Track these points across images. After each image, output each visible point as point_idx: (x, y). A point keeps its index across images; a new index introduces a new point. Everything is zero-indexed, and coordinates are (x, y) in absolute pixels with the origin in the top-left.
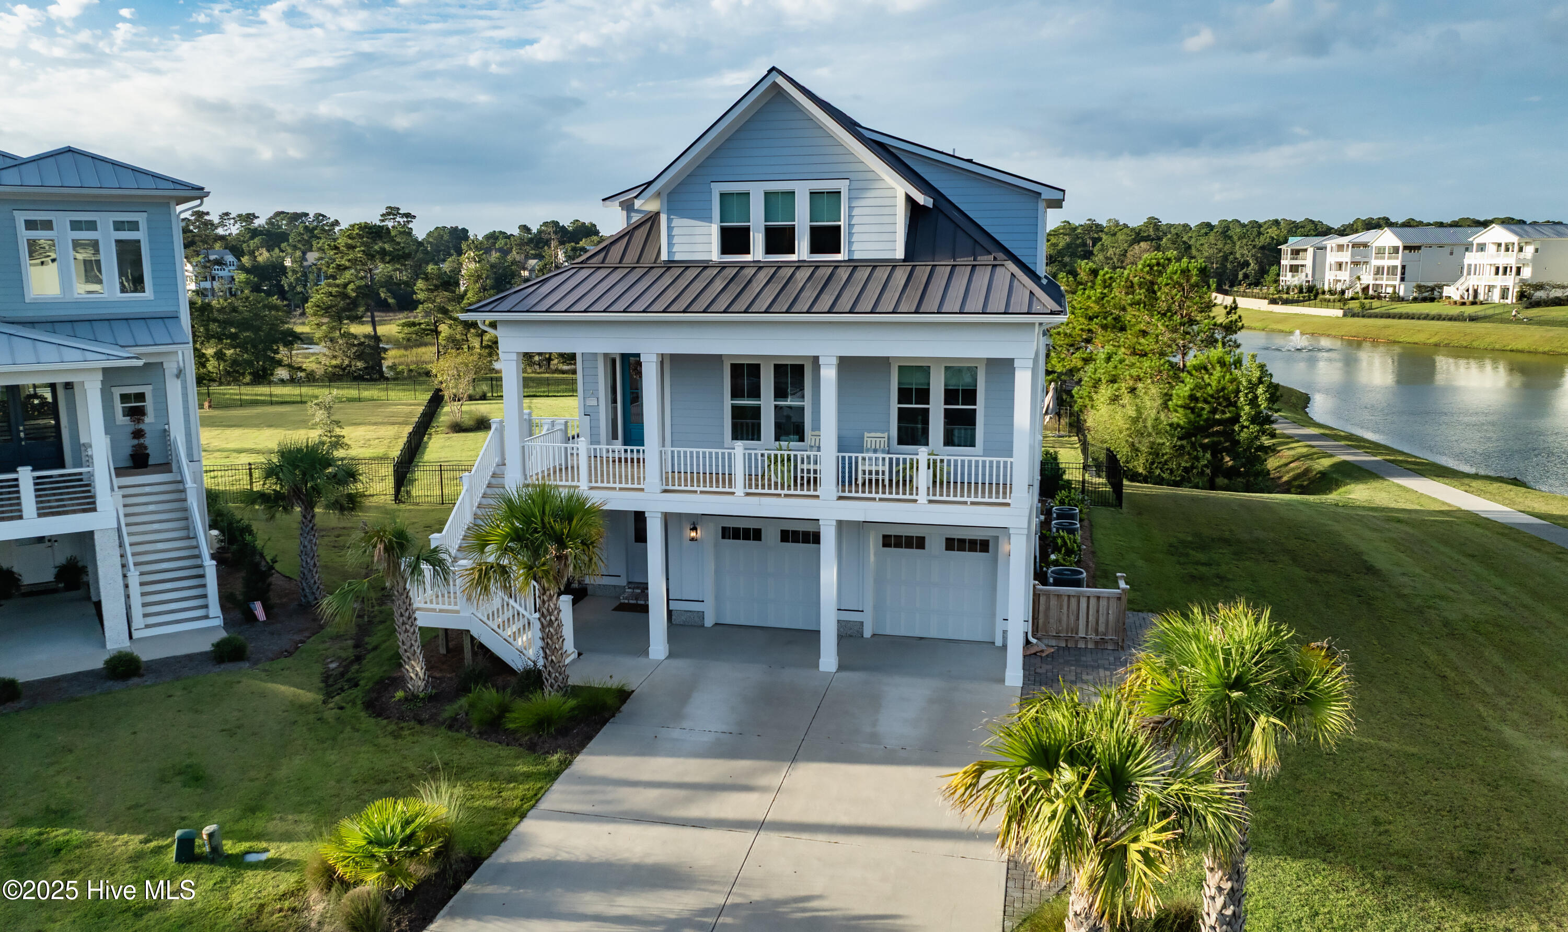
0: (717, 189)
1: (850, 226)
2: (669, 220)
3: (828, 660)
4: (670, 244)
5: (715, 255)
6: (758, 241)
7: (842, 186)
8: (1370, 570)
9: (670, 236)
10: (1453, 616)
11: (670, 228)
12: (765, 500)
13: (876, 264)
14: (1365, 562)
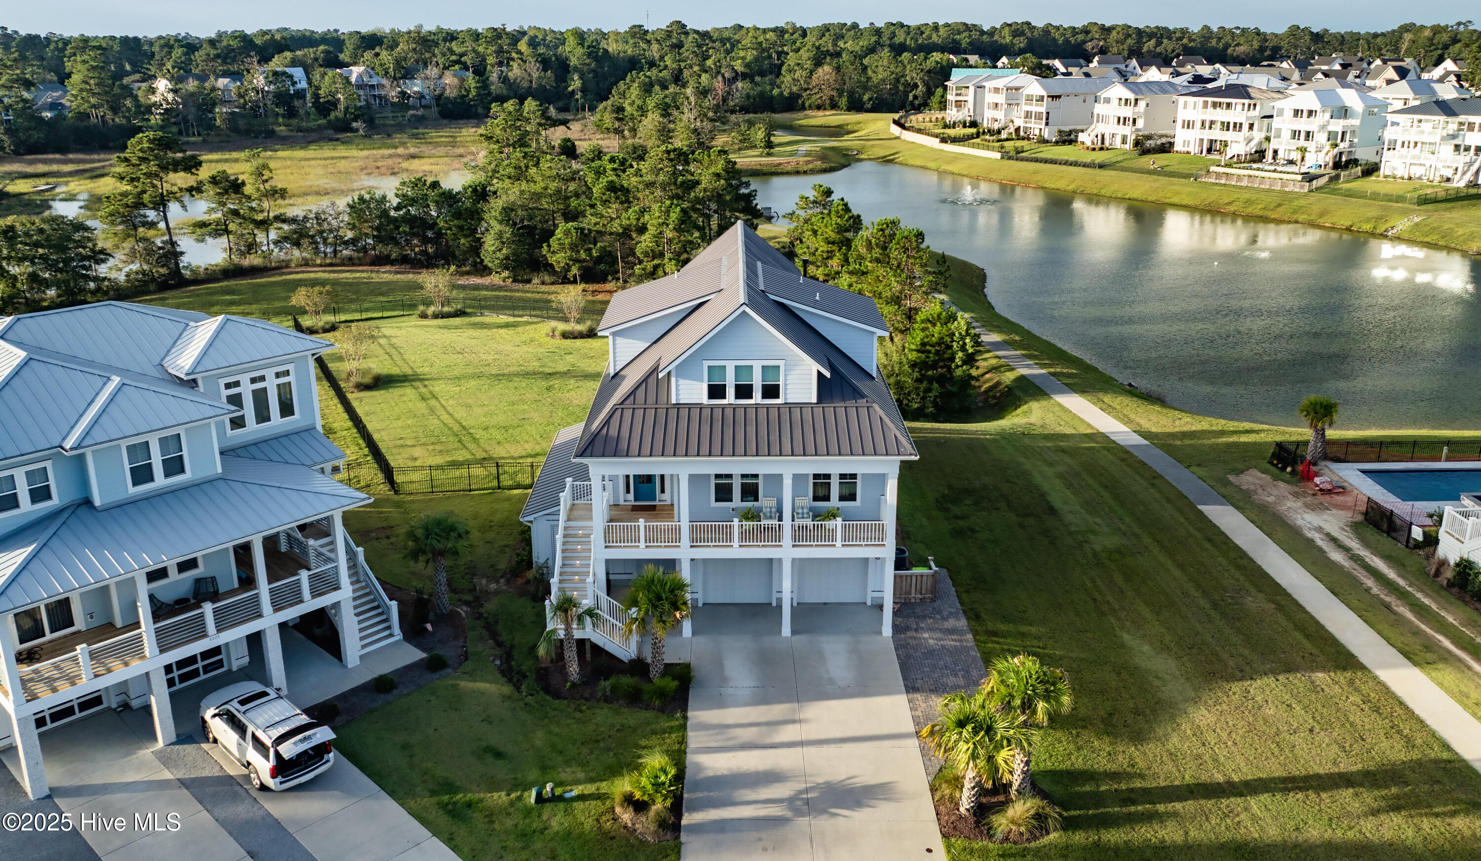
0: (706, 364)
1: (786, 385)
2: (677, 381)
3: (786, 630)
4: (677, 395)
5: (704, 399)
6: (731, 392)
7: (781, 363)
8: (1052, 511)
9: (677, 390)
10: (1098, 548)
11: (677, 386)
12: (751, 549)
13: (801, 406)
14: (1048, 502)
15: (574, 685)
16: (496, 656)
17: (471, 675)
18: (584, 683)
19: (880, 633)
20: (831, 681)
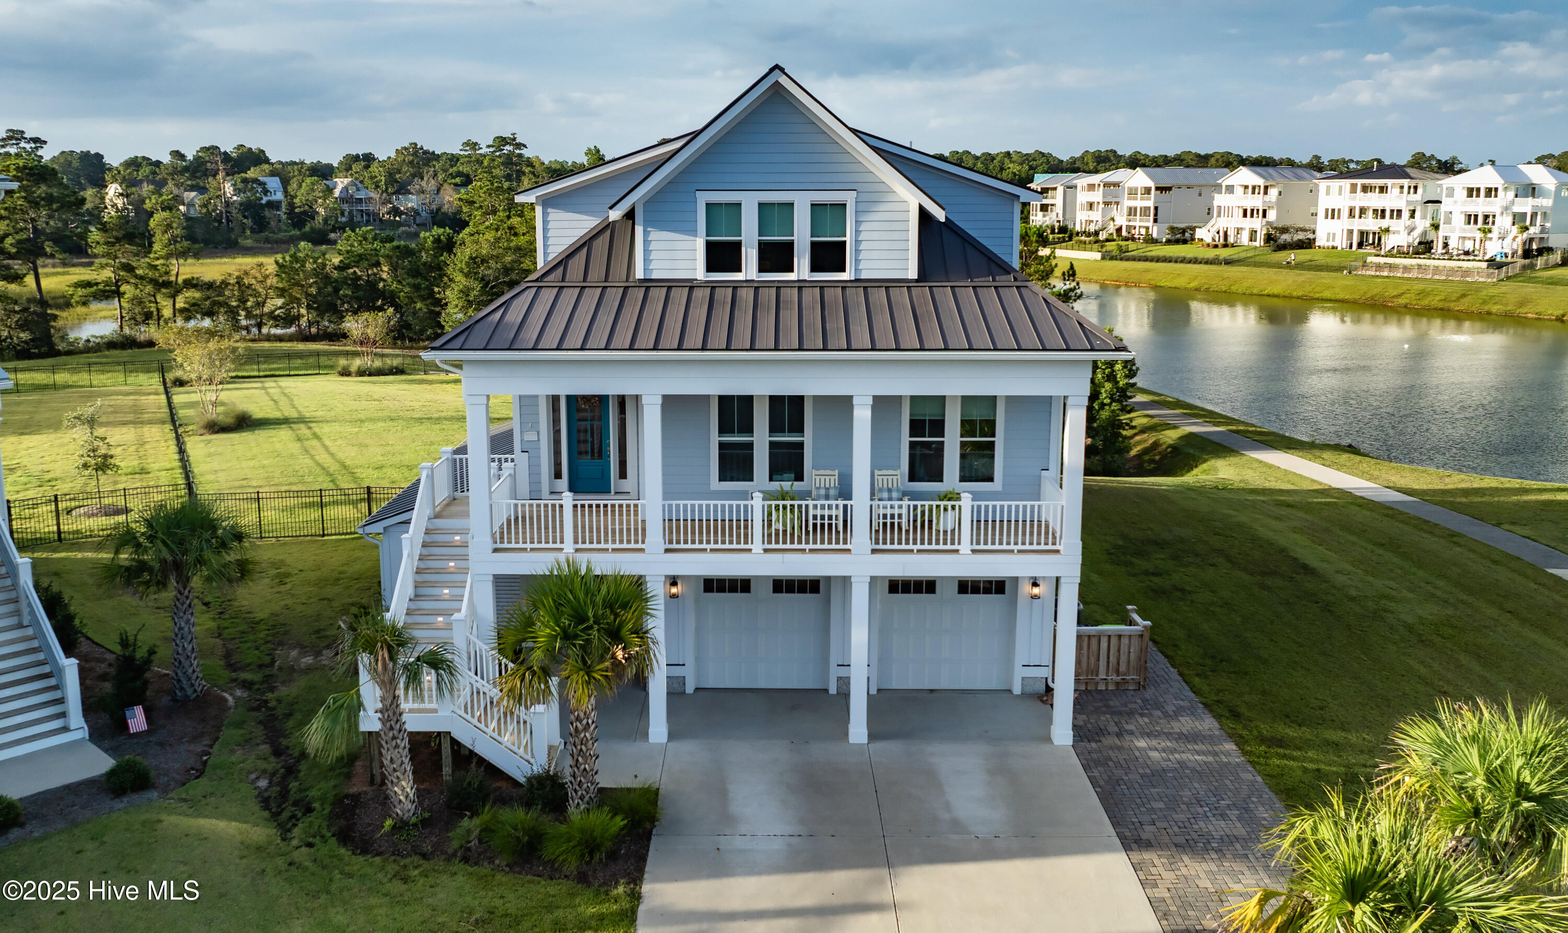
0: (703, 198)
1: (858, 242)
2: (646, 233)
3: (858, 731)
4: (647, 260)
5: (700, 273)
6: (750, 257)
7: (849, 198)
9: (647, 252)
11: (646, 242)
12: (789, 557)
13: (888, 284)
14: (1295, 559)
15: (401, 826)
16: (264, 771)
17: (195, 806)
18: (425, 822)
19: (1048, 739)
20: (957, 825)
